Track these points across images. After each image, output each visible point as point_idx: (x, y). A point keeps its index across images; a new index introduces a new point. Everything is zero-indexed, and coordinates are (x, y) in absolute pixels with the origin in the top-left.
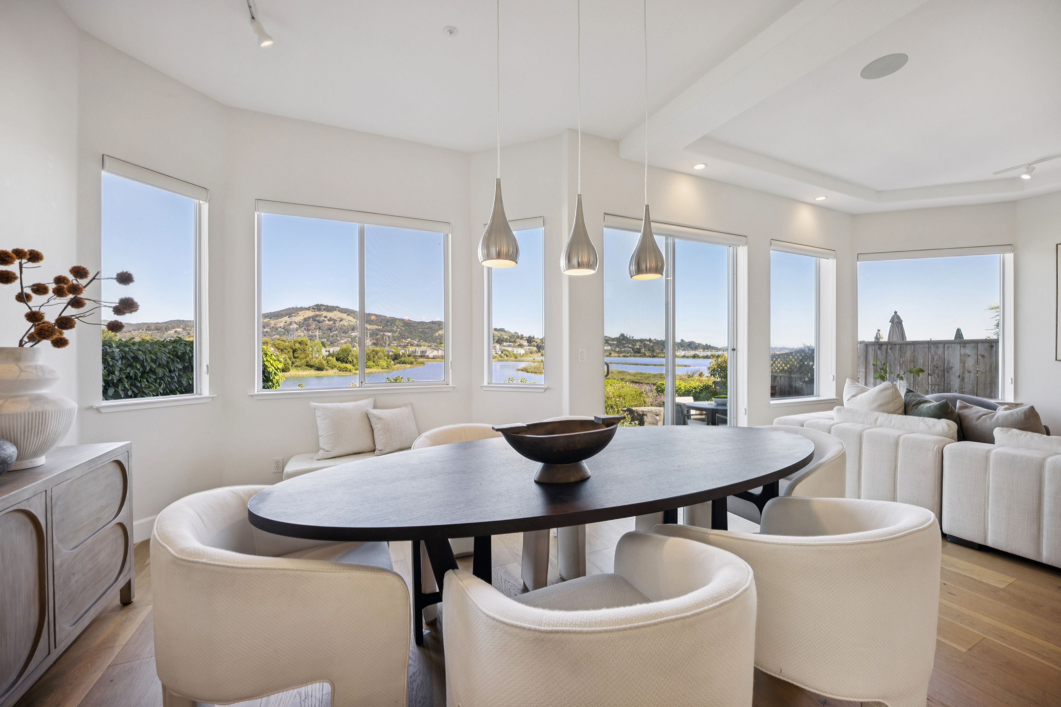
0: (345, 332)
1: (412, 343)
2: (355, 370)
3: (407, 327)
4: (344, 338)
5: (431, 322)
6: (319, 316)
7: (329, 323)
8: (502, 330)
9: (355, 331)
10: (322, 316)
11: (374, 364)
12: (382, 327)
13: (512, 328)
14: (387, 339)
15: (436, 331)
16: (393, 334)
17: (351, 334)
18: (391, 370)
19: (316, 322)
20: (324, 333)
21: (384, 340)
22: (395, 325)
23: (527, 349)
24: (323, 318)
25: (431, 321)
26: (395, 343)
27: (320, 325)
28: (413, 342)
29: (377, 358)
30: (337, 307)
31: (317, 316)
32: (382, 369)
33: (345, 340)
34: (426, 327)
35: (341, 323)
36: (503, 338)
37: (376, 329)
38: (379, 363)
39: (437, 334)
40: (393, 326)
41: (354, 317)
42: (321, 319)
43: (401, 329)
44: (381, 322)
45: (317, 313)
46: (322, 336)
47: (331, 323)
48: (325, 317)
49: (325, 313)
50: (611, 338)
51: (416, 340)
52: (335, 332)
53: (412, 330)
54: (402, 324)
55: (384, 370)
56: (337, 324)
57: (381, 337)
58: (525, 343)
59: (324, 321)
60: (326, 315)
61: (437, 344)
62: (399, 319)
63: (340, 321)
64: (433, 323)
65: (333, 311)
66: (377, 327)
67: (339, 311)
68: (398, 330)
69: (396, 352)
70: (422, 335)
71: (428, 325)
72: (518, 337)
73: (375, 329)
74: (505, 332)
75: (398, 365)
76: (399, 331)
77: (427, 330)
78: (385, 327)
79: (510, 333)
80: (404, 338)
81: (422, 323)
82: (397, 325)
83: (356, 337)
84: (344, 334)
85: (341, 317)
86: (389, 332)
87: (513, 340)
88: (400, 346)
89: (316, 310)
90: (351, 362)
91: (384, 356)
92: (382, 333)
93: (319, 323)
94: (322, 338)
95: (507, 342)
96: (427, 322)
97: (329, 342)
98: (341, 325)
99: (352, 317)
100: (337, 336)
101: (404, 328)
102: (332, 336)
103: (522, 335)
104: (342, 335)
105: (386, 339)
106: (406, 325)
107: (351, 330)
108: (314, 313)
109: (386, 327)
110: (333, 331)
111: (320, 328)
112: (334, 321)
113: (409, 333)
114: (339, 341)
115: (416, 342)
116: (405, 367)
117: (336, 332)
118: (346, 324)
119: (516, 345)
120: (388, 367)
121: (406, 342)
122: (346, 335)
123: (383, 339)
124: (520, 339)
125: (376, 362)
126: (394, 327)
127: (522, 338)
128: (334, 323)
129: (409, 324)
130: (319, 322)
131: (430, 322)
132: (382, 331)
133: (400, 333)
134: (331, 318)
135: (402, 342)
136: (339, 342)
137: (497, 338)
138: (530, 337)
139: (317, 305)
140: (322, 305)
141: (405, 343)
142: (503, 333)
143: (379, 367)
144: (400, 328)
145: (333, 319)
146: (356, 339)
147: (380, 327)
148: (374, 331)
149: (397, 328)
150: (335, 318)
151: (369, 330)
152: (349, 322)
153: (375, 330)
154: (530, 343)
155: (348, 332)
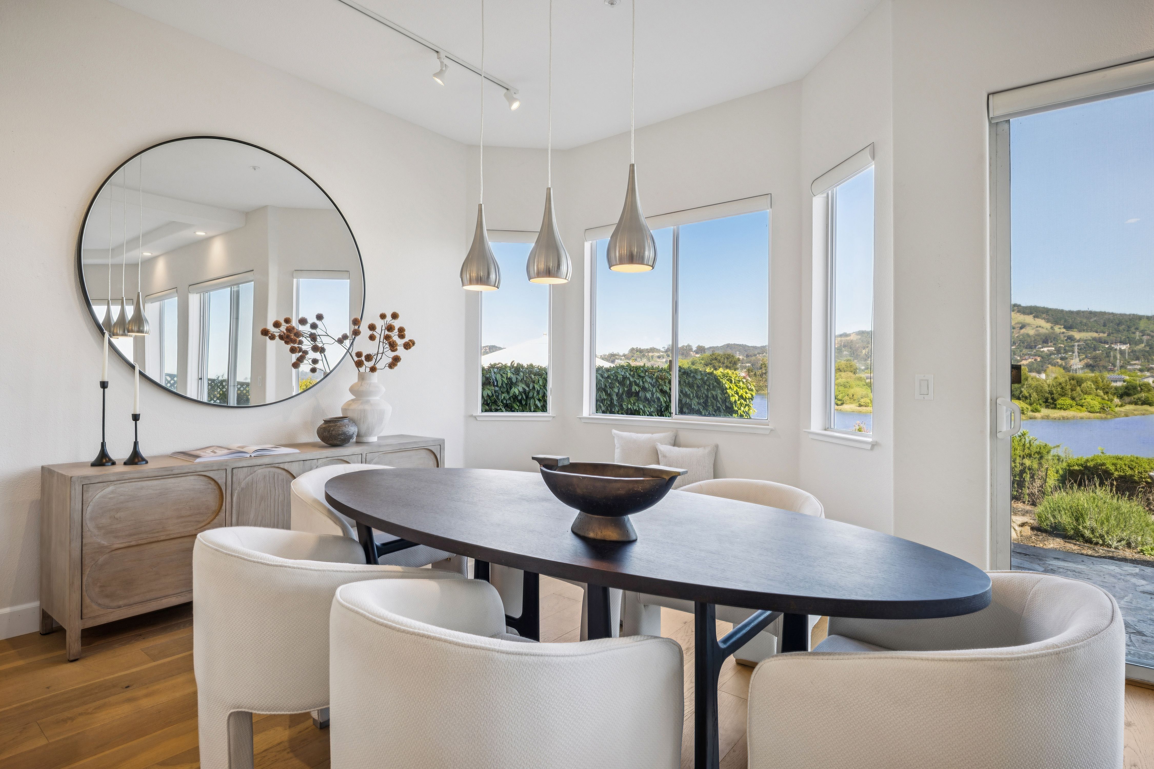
0: (1030, 347)
2: (1033, 411)
4: (1027, 357)
9: (1050, 344)
11: (1074, 403)
12: (1106, 335)
14: (1118, 357)
16: (1133, 346)
17: (1042, 350)
18: (1109, 416)
21: (1112, 359)
26: (1137, 365)
29: (1080, 392)
32: (1090, 412)
33: (1030, 360)
35: (1023, 331)
37: (1094, 339)
38: (1083, 401)
40: (1134, 331)
44: (1105, 325)
55: (1092, 415)
57: (1105, 352)
63: (1021, 328)
66: (1095, 335)
67: (1019, 311)
69: (1133, 381)
73: (1090, 338)
75: (1129, 407)
78: (1113, 333)
82: (1142, 328)
83: (1050, 355)
84: (1028, 350)
85: (1022, 321)
86: (1123, 343)
90: (1026, 398)
91: (1096, 390)
92: (1107, 346)
98: (1023, 335)
99: (1043, 321)
104: (1025, 351)
105: (1115, 357)
107: (1041, 343)
109: (1115, 335)
116: (1147, 410)
118: (1031, 332)
120: (1103, 409)
122: (1032, 351)
123: (1108, 356)
125: (1077, 399)
126: (1134, 333)
132: (1106, 342)
133: (1148, 345)
143: (1084, 409)
146: (1052, 358)
147: (1101, 335)
148: (1089, 342)
149: (1141, 334)
151: (1079, 341)
152: (1038, 329)
153: (1090, 340)
155: (1035, 346)
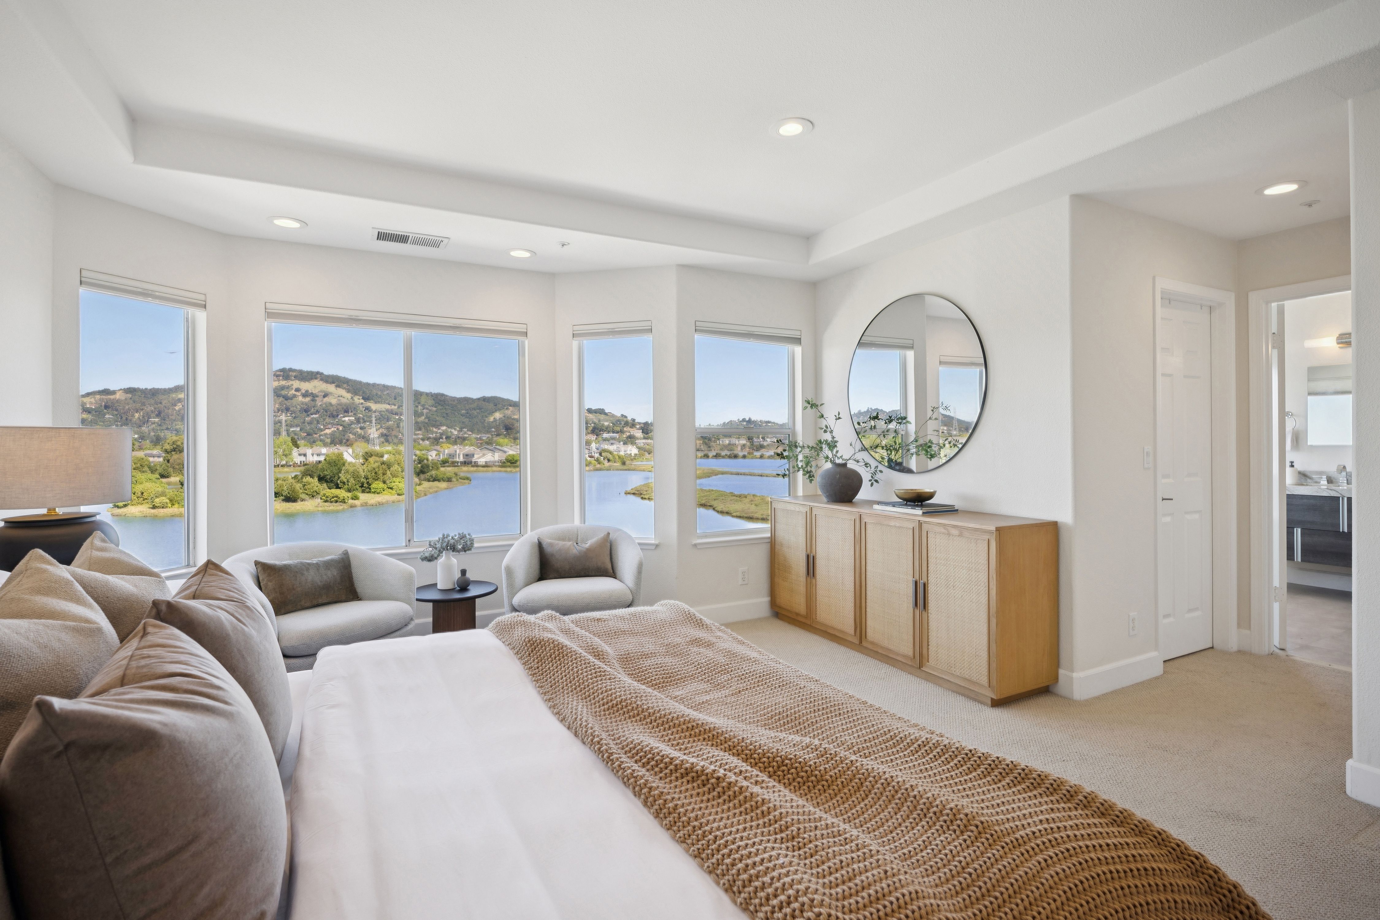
1: (449, 434)
3: (440, 407)
5: (482, 398)
6: (287, 388)
7: (303, 400)
8: (601, 412)
10: (292, 389)
13: (616, 409)
15: (489, 414)
19: (281, 399)
20: (295, 418)
22: (419, 403)
23: (642, 444)
24: (293, 392)
25: (481, 396)
27: (288, 403)
28: (451, 432)
30: (318, 373)
31: (283, 388)
34: (472, 406)
36: (603, 425)
39: (491, 419)
41: (348, 389)
42: (291, 393)
43: (430, 410)
45: (283, 383)
46: (292, 423)
47: (308, 399)
48: (298, 390)
49: (296, 384)
50: (777, 424)
51: (455, 429)
52: (314, 416)
53: (449, 411)
54: (431, 402)
56: (319, 403)
58: (639, 434)
59: (295, 396)
60: (299, 386)
61: (492, 435)
62: (427, 394)
64: (485, 399)
65: (312, 379)
68: (425, 411)
70: (466, 420)
71: (476, 404)
72: (627, 423)
74: (606, 414)
76: (427, 413)
77: (475, 413)
79: (613, 416)
80: (434, 426)
81: (467, 400)
87: (618, 429)
88: (428, 439)
89: (281, 378)
93: (286, 400)
94: (292, 426)
95: (609, 432)
96: (475, 397)
97: (304, 433)
100: (318, 422)
101: (434, 409)
102: (310, 423)
103: (634, 420)
106: (438, 403)
108: (277, 382)
110: (312, 415)
111: (287, 409)
112: (313, 397)
113: (444, 417)
114: (322, 430)
115: (456, 433)
117: (317, 416)
119: (624, 436)
121: (439, 431)
124: (631, 427)
127: (633, 424)
128: (313, 400)
129: (444, 401)
130: (286, 398)
131: (479, 399)
134: (307, 391)
135: (432, 433)
136: (322, 433)
137: (593, 425)
138: (646, 424)
139: (283, 370)
140: (291, 370)
141: (436, 433)
142: (602, 417)
144: (427, 409)
145: (312, 393)
150: (314, 392)
154: (647, 434)
